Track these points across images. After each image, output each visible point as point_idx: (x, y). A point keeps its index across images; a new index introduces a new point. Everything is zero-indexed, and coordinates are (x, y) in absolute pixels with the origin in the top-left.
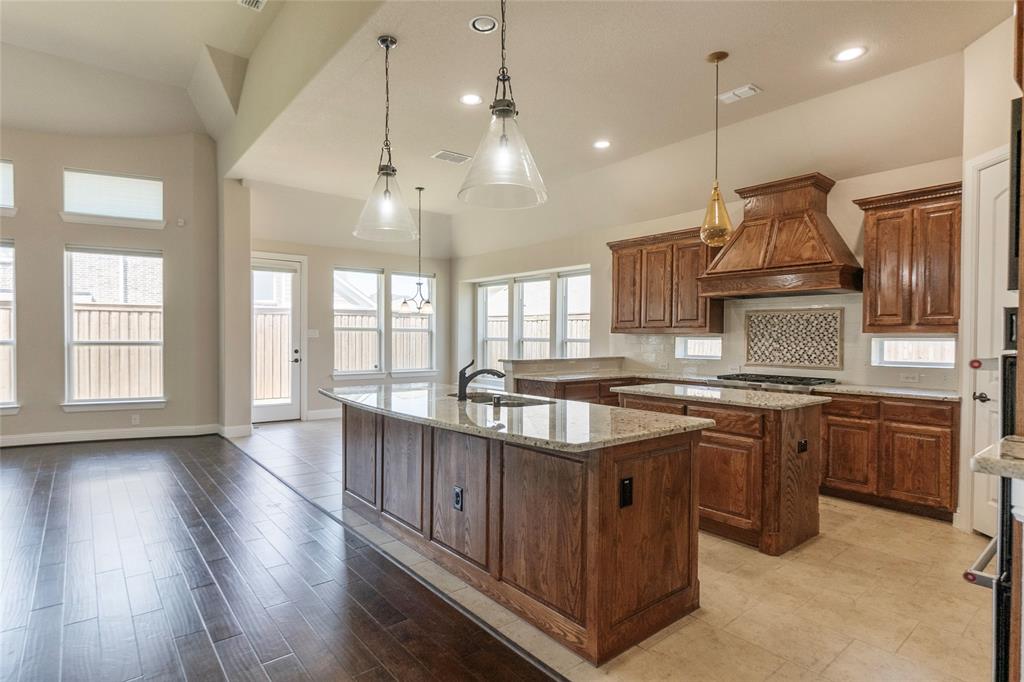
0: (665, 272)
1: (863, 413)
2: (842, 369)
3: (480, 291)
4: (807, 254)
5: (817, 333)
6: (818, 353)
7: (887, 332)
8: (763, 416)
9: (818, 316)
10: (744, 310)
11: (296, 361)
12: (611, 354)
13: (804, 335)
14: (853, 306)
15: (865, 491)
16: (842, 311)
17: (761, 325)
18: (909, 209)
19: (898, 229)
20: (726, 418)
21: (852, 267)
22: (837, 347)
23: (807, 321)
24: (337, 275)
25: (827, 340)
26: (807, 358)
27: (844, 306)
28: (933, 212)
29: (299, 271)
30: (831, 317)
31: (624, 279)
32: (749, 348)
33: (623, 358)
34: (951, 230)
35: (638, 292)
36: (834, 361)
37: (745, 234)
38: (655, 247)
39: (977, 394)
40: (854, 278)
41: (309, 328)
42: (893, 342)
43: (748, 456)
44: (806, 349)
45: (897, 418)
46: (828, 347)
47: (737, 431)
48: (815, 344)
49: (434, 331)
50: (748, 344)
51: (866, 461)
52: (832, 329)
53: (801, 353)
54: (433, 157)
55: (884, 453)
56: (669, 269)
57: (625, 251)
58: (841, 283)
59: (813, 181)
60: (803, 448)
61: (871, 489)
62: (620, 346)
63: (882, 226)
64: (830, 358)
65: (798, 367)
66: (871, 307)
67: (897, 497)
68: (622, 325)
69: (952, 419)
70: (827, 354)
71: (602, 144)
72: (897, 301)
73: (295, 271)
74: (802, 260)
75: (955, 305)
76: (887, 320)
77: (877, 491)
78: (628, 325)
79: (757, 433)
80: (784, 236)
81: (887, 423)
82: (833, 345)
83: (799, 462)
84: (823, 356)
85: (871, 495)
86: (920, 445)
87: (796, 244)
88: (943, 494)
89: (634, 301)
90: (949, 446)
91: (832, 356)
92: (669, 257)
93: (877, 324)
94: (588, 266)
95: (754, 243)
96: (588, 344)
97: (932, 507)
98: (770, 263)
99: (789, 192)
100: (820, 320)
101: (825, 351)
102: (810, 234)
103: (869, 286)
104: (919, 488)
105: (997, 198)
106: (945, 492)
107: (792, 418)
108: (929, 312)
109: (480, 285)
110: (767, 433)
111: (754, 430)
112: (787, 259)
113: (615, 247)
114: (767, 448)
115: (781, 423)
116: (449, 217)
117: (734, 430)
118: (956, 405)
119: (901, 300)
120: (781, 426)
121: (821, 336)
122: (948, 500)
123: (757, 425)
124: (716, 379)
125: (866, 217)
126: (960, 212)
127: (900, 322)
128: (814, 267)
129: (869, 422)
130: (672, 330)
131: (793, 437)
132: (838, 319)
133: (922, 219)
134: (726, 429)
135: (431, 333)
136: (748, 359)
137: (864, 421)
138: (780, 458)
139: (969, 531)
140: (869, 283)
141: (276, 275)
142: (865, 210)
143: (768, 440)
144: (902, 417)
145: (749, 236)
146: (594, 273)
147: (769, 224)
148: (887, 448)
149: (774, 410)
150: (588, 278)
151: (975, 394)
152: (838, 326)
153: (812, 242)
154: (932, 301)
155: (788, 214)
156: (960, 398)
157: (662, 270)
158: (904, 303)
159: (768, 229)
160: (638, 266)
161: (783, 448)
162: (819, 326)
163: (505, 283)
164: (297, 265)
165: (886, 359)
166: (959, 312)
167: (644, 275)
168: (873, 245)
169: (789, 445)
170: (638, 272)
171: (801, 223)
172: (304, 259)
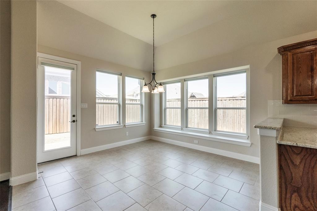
11: (74, 121)
29: (75, 69)
41: (82, 102)
49: (144, 104)
68: (298, 98)
73: (73, 69)
78: (305, 98)
135: (142, 105)
163: (179, 82)
164: (75, 66)
172: (79, 63)
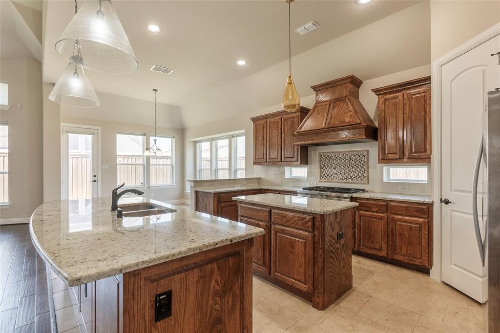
0: (278, 132)
1: (379, 210)
2: (368, 184)
3: (198, 145)
4: (347, 120)
5: (355, 164)
6: (356, 175)
7: (391, 163)
8: (314, 218)
9: (355, 154)
10: (318, 152)
11: (95, 181)
12: (255, 176)
13: (348, 165)
14: (373, 149)
15: (381, 255)
16: (368, 151)
17: (326, 160)
18: (401, 93)
19: (395, 105)
20: (292, 218)
21: (371, 126)
22: (366, 172)
23: (350, 157)
24: (119, 136)
25: (360, 168)
26: (350, 177)
27: (368, 149)
28: (415, 94)
29: (96, 134)
30: (362, 155)
31: (258, 136)
32: (321, 172)
33: (260, 178)
34: (424, 104)
35: (265, 143)
36: (364, 179)
37: (316, 111)
38: (273, 119)
39: (443, 200)
40: (373, 133)
41: (102, 164)
42: (395, 169)
43: (305, 244)
44: (350, 173)
45: (397, 213)
46: (361, 171)
47: (298, 227)
48: (354, 170)
50: (321, 171)
51: (380, 238)
52: (363, 162)
53: (347, 175)
54: (152, 69)
55: (390, 234)
56: (280, 131)
57: (259, 122)
58: (365, 135)
59: (350, 80)
60: (340, 236)
61: (383, 253)
62: (259, 172)
63: (387, 103)
64: (362, 178)
65: (346, 183)
66: (383, 149)
67: (398, 259)
68: (258, 161)
69: (428, 214)
70: (360, 175)
71: (241, 63)
72: (396, 145)
73: (94, 134)
74: (345, 123)
75: (428, 147)
76: (391, 156)
77: (387, 255)
78: (261, 161)
79: (310, 229)
80: (336, 111)
81: (392, 215)
82: (363, 170)
83: (337, 246)
84: (358, 176)
85: (383, 257)
86: (411, 229)
87: (342, 114)
88: (424, 258)
89: (264, 148)
90: (427, 229)
91: (363, 177)
92: (280, 125)
93: (386, 159)
94: (243, 131)
95: (320, 115)
96: (244, 171)
97: (418, 266)
98: (329, 125)
99: (338, 87)
100: (356, 157)
101: (359, 174)
102: (349, 109)
103: (381, 138)
104: (410, 254)
105: (451, 81)
106: (425, 258)
107: (332, 218)
108: (414, 151)
109: (198, 142)
110: (316, 229)
111: (308, 227)
112: (337, 123)
113: (255, 120)
114: (316, 238)
115: (324, 222)
116: (178, 107)
117: (296, 226)
118: (430, 206)
119: (398, 145)
120: (325, 225)
121: (357, 165)
122: (427, 262)
123: (310, 224)
124: (302, 190)
125: (379, 99)
126: (430, 94)
127: (398, 157)
128: (351, 126)
129: (382, 215)
130: (282, 163)
131: (333, 230)
132: (366, 156)
133: (409, 98)
134: (292, 225)
135: (173, 166)
136: (321, 179)
137: (379, 214)
138: (324, 246)
139: (440, 282)
140: (381, 136)
141: (80, 136)
142: (378, 95)
143: (316, 233)
144: (400, 212)
145: (318, 111)
146: (246, 134)
147: (328, 104)
148: (392, 230)
149: (320, 214)
150: (244, 137)
151: (441, 199)
152: (365, 160)
153: (351, 113)
154: (415, 145)
155: (338, 99)
156: (433, 202)
157: (277, 131)
158: (400, 147)
159: (328, 106)
160: (265, 130)
161: (326, 239)
162: (356, 160)
163: (208, 141)
164: (95, 131)
165: (391, 178)
166: (431, 151)
167: (268, 134)
168: (382, 114)
169: (331, 236)
170: (265, 132)
171: (344, 103)
172: (99, 128)
